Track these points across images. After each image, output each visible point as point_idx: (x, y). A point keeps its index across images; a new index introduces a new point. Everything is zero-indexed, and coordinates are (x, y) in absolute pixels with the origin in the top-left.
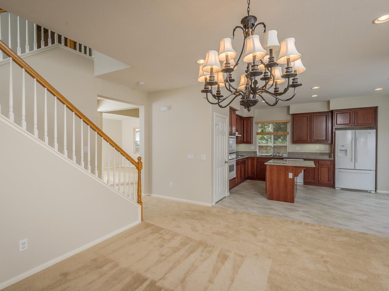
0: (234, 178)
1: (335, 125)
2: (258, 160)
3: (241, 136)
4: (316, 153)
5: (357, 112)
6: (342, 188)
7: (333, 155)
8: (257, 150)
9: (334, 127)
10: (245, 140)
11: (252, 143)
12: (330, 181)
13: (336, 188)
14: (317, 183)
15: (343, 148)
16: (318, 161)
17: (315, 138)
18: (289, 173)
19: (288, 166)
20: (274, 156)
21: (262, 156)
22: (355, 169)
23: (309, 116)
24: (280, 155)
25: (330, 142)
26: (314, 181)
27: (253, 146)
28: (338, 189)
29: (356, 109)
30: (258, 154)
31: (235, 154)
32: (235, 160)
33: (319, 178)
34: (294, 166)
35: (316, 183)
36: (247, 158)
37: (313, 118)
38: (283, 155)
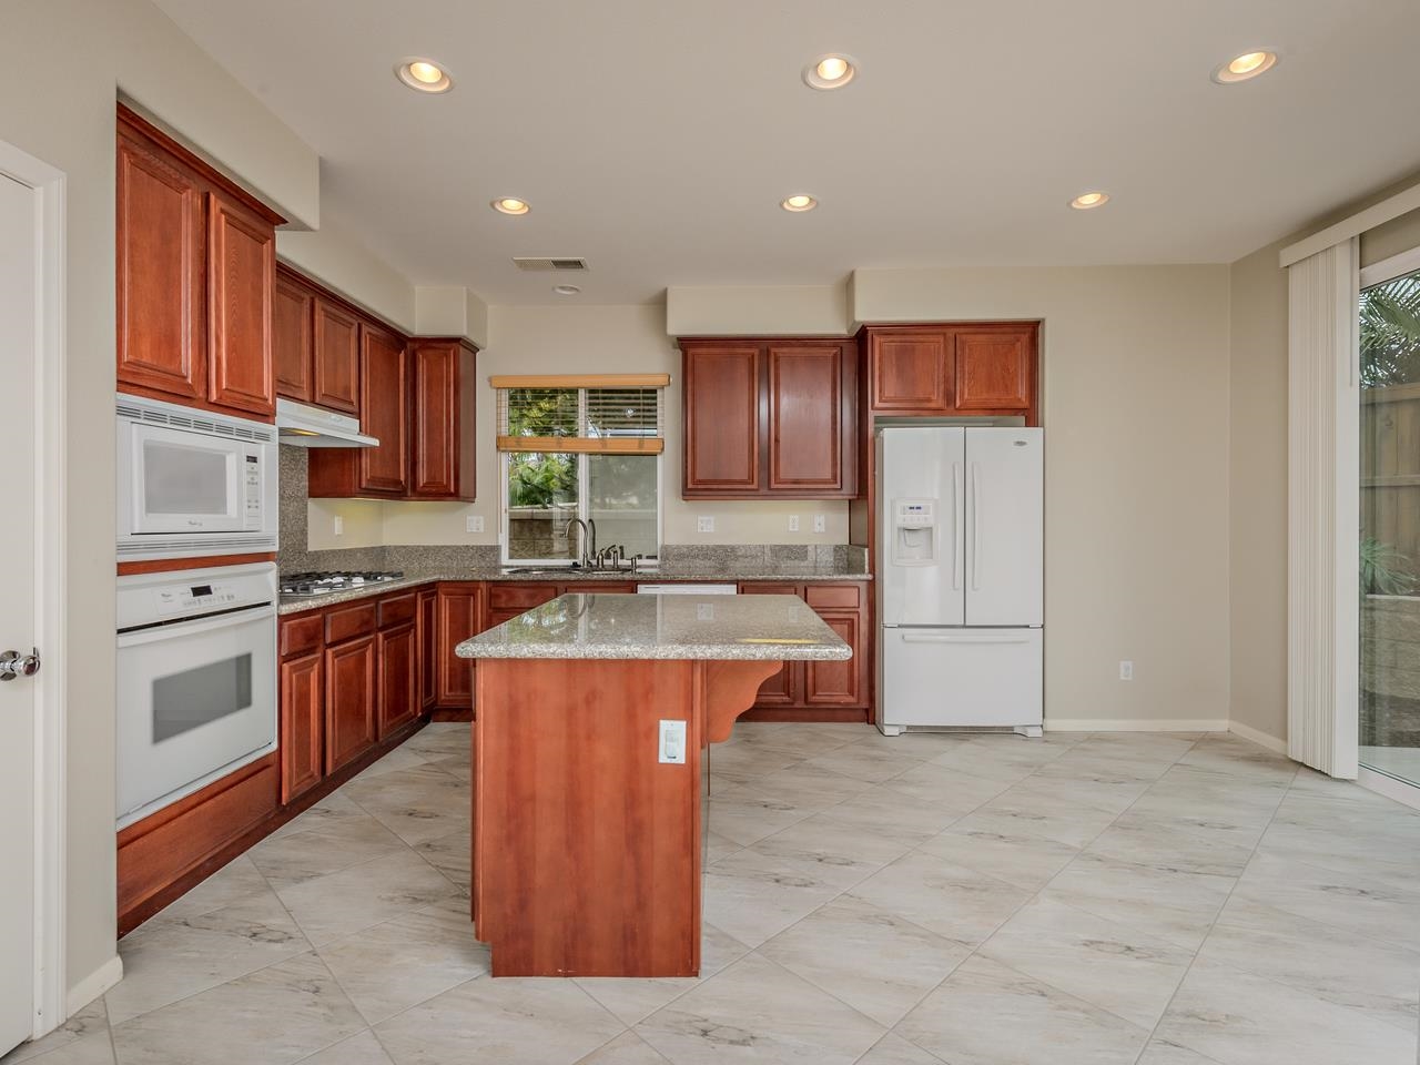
0: (259, 767)
1: (877, 404)
2: (498, 596)
3: (375, 442)
4: (786, 547)
5: (963, 343)
6: (908, 727)
7: (866, 554)
8: (504, 541)
9: (872, 415)
10: (422, 478)
11: (471, 498)
12: (856, 689)
13: (888, 731)
14: (799, 704)
15: (914, 520)
16: (806, 590)
17: (786, 471)
18: (662, 722)
19: (651, 662)
20: (592, 568)
21: (526, 570)
22: (965, 626)
23: (756, 352)
24: (620, 562)
25: (849, 488)
26: (786, 699)
27: (475, 518)
28: (895, 731)
29: (962, 330)
30: (505, 559)
31: (272, 565)
32: (273, 610)
33: (810, 681)
34: (693, 662)
35: (796, 706)
36: (430, 589)
37: (777, 368)
38: (639, 562)
